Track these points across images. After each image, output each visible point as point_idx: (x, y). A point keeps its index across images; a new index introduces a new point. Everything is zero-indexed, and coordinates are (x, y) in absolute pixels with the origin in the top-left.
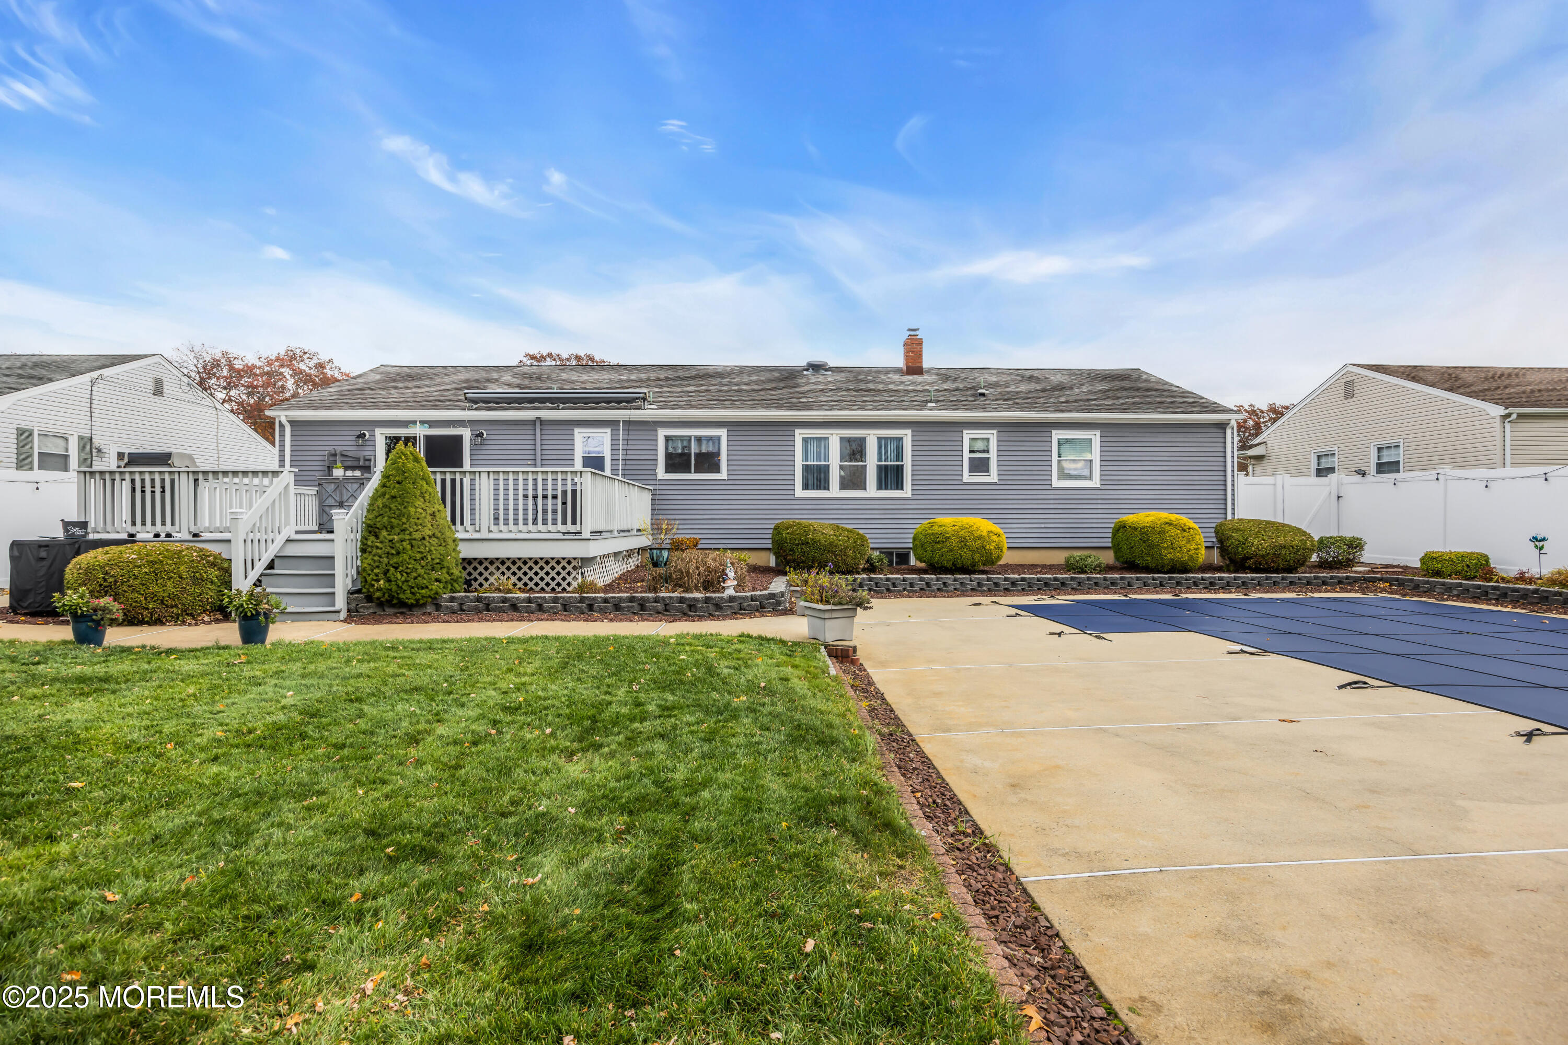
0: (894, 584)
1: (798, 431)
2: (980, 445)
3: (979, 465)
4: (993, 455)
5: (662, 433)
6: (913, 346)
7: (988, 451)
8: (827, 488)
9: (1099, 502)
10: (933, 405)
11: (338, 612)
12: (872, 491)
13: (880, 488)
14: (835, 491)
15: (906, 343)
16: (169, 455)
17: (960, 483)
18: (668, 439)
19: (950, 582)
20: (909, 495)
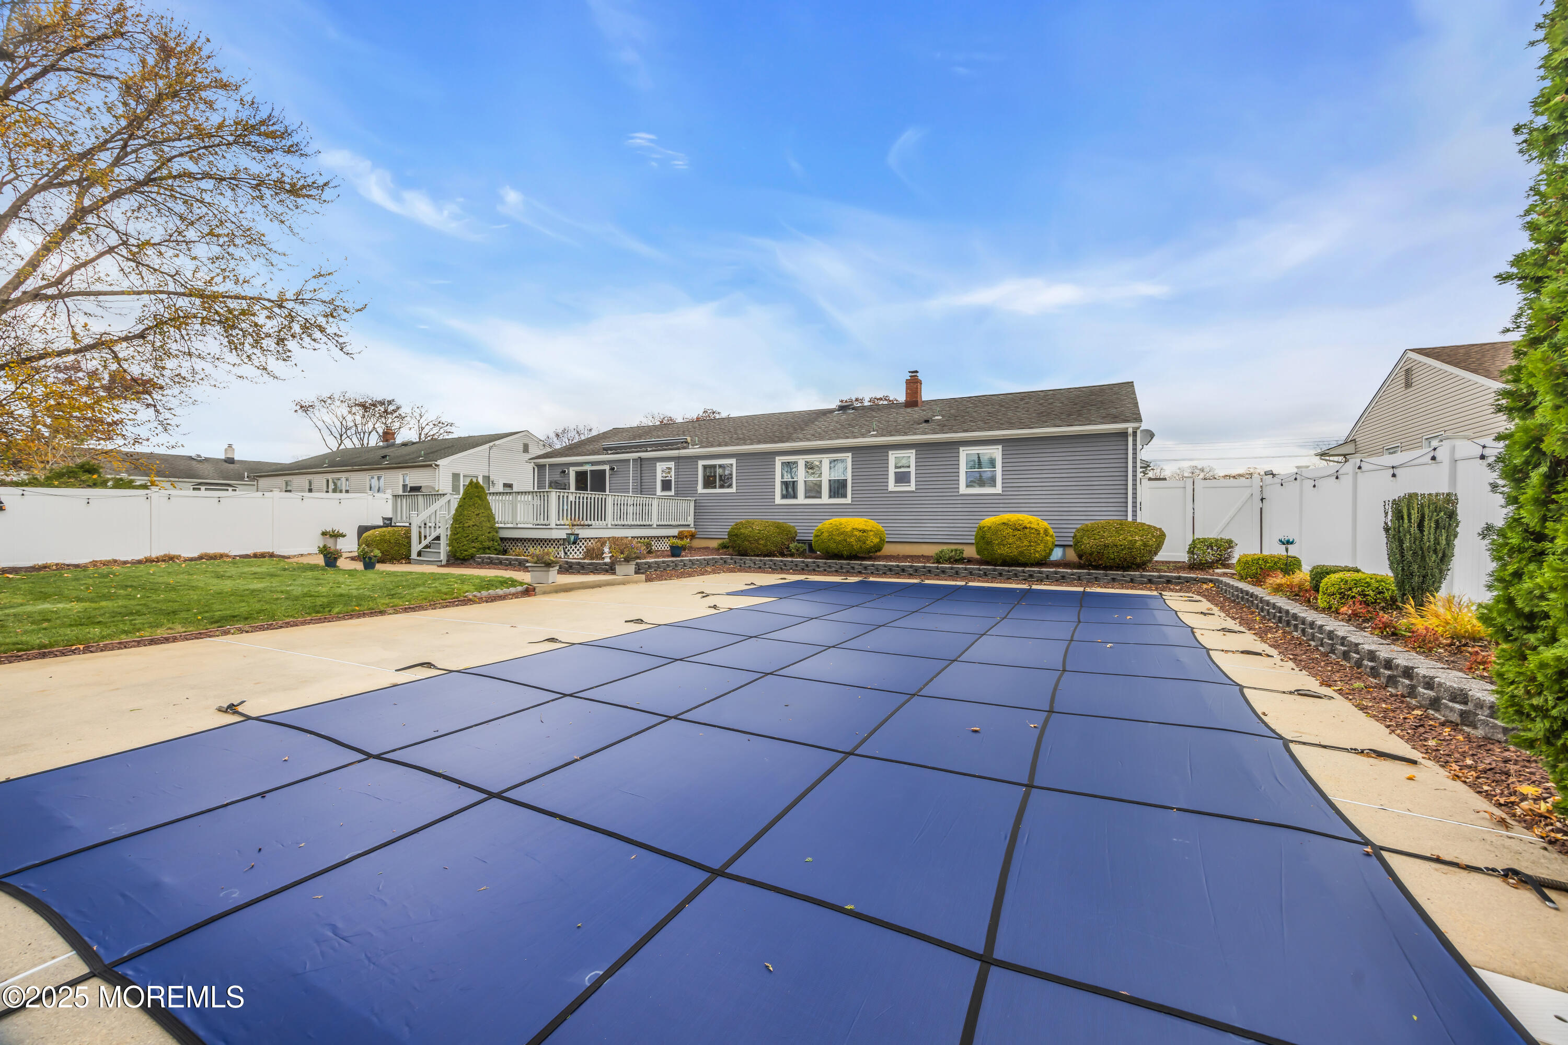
0: (785, 565)
1: (777, 458)
2: (904, 462)
3: (902, 478)
4: (913, 470)
5: (701, 463)
6: (913, 384)
7: (909, 467)
8: (795, 496)
9: (1001, 505)
10: (875, 433)
11: (441, 561)
12: (825, 499)
13: (830, 497)
14: (801, 499)
15: (908, 382)
16: (420, 487)
17: (886, 492)
18: (705, 467)
19: (821, 565)
20: (850, 502)
